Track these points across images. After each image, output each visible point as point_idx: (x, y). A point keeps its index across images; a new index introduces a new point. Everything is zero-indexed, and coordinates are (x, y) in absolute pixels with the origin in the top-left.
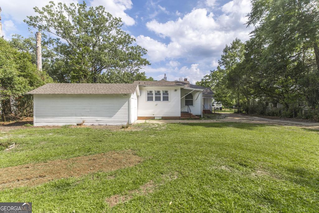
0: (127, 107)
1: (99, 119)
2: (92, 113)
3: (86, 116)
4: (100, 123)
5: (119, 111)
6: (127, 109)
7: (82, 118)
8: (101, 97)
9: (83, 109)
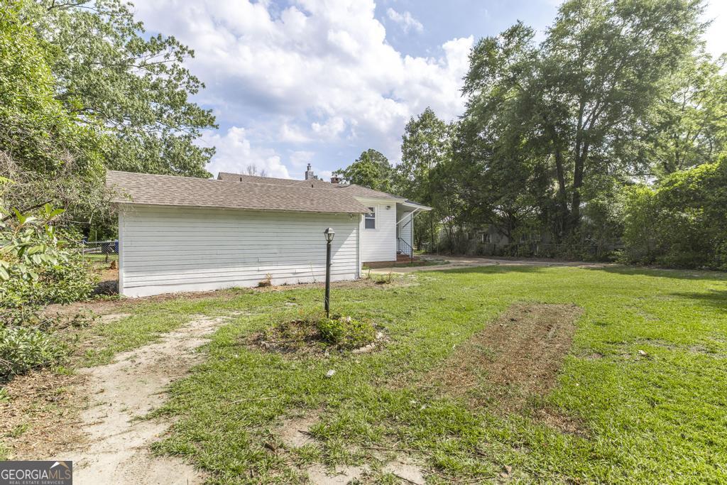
0: (355, 242)
1: (298, 268)
2: (284, 255)
3: (271, 263)
4: (300, 278)
5: (340, 250)
6: (355, 246)
7: (260, 268)
8: (304, 217)
9: (263, 247)
